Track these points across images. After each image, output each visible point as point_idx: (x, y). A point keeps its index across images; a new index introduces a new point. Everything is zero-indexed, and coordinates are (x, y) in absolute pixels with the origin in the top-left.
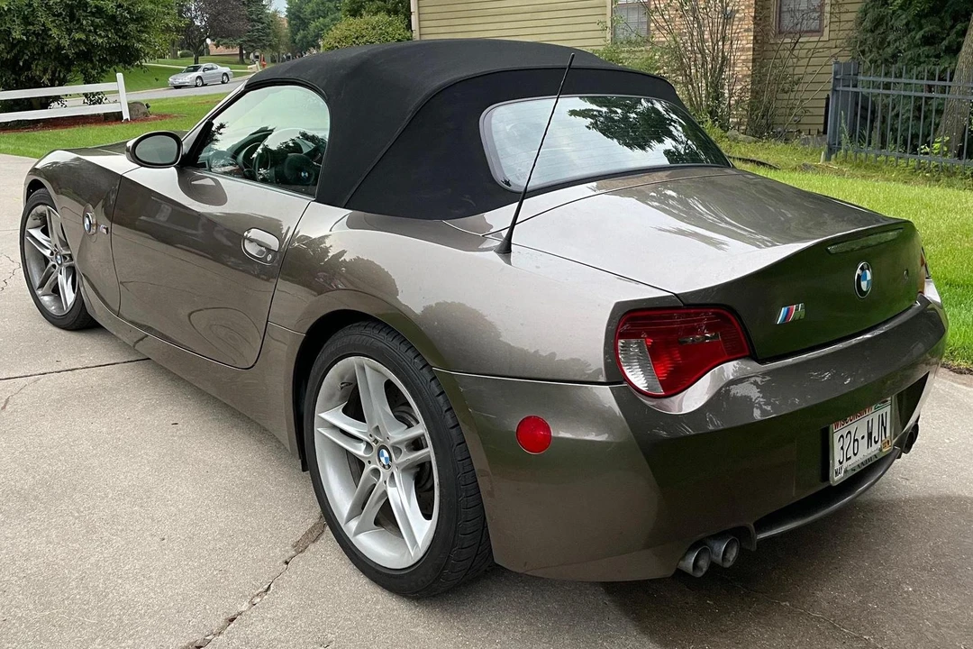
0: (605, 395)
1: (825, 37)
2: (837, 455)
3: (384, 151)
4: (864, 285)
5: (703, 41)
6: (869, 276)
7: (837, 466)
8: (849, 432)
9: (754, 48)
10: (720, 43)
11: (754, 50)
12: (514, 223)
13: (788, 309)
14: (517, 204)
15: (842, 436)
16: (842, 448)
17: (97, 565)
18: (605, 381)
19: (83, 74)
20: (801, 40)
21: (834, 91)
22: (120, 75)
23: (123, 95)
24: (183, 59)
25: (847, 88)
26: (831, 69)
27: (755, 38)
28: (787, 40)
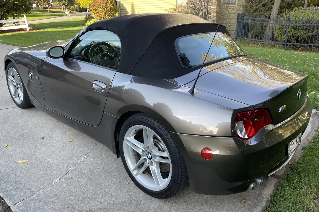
1: (237, 5)
2: (290, 148)
4: (299, 96)
5: (202, 6)
6: (300, 94)
7: (290, 151)
8: (293, 141)
9: (217, 8)
10: (207, 7)
11: (217, 9)
13: (282, 107)
15: (291, 143)
16: (291, 146)
17: (39, 154)
18: (231, 136)
19: (13, 15)
20: (229, 6)
21: (237, 21)
22: (25, 16)
23: (26, 22)
24: (44, 10)
25: (241, 21)
26: (237, 15)
27: (217, 5)
28: (226, 6)
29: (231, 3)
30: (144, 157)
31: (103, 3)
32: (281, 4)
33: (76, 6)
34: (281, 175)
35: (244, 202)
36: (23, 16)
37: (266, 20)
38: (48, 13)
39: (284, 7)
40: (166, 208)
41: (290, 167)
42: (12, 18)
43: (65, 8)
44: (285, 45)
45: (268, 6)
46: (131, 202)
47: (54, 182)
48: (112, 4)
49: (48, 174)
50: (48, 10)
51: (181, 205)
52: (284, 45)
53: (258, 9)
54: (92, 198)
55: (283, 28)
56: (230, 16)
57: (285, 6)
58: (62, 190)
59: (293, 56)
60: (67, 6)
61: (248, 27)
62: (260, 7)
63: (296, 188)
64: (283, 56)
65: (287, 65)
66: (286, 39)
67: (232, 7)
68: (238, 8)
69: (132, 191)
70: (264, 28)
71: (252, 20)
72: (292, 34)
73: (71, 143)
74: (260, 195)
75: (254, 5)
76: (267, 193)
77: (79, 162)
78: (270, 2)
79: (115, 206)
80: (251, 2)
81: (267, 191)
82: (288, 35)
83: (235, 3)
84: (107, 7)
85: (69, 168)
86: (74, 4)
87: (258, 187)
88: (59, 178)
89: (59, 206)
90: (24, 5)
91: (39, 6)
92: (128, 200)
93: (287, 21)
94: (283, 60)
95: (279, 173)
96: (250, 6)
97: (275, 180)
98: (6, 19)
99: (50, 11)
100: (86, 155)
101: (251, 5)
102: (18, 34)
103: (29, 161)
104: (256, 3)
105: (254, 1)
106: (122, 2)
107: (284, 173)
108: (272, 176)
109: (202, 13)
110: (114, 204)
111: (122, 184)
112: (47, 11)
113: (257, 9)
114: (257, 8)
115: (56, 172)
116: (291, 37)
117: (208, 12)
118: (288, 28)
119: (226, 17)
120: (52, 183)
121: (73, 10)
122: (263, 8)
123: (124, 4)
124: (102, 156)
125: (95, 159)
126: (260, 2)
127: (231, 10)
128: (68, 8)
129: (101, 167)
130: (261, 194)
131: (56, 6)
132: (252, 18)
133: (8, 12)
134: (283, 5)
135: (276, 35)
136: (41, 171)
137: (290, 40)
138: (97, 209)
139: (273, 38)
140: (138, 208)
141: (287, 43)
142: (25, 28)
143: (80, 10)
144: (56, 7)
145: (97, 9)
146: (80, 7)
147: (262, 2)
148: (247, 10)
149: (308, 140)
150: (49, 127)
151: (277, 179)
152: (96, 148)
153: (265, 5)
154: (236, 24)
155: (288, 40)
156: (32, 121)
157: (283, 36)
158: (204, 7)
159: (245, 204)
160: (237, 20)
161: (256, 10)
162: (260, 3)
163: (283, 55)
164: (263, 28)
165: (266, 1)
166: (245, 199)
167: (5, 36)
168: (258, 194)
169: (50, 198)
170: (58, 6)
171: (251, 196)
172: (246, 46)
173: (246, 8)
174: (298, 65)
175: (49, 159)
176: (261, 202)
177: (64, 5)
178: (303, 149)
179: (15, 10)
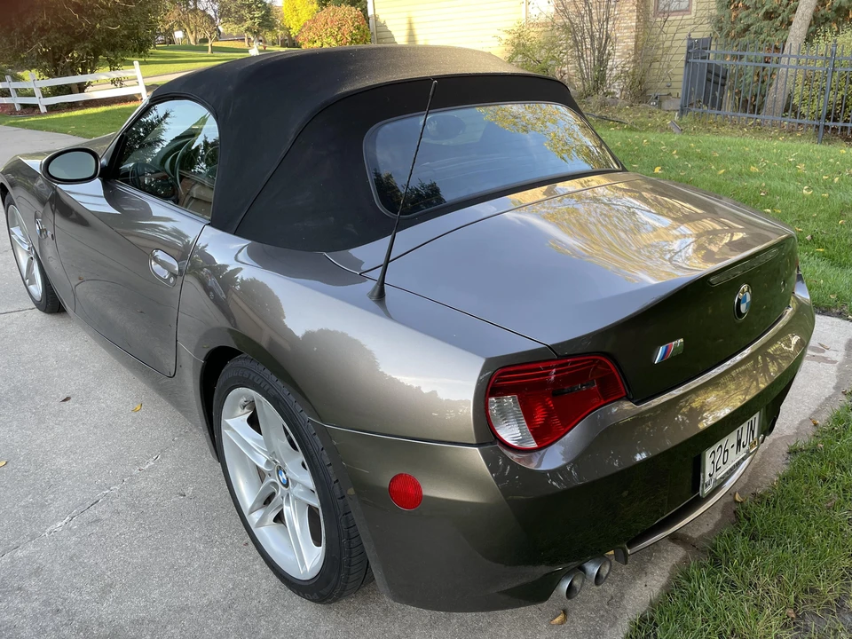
0: (475, 456)
1: (693, 15)
2: (709, 468)
3: (271, 172)
4: (743, 308)
6: (748, 299)
7: (707, 478)
8: (721, 446)
9: (637, 26)
10: (606, 23)
11: (636, 28)
12: (388, 261)
13: (667, 347)
14: (390, 237)
15: (714, 452)
16: (713, 462)
17: (40, 446)
18: (474, 442)
19: (110, 62)
20: (670, 18)
21: (687, 62)
22: (136, 63)
23: (140, 79)
24: (202, 44)
25: (696, 61)
26: (685, 43)
27: (638, 17)
28: (659, 19)
29: (673, 12)
30: (272, 480)
31: (332, 21)
32: (817, 10)
33: (280, 33)
34: (702, 537)
35: (562, 623)
36: (131, 63)
37: (775, 56)
38: (209, 53)
39: (827, 20)
40: (323, 629)
41: (735, 512)
42: (108, 68)
43: (252, 39)
44: (821, 129)
45: (778, 18)
46: (230, 607)
47: (48, 530)
48: (356, 24)
49: (43, 506)
50: (209, 45)
51: (372, 621)
52: (817, 127)
53: (752, 24)
54: (130, 586)
55: (817, 80)
56: (671, 47)
57: (830, 14)
58: (61, 557)
59: (831, 160)
60: (256, 34)
61: (724, 78)
62: (758, 20)
63: (734, 587)
64: (801, 161)
65: (806, 187)
66: (823, 113)
67: (677, 23)
68: (695, 23)
69: (246, 569)
70: (767, 80)
71: (734, 57)
72: (843, 96)
73: (135, 415)
74: (615, 602)
75: (740, 15)
76: (642, 595)
77: (136, 471)
78: (788, 4)
79: (184, 614)
80: (732, 7)
81: (644, 589)
82: (832, 99)
83: (688, 10)
84: (343, 34)
85: (104, 490)
86: (273, 27)
87: (618, 574)
88: (68, 518)
89: (36, 604)
90: (133, 34)
91: (189, 34)
92: (225, 598)
93: (827, 58)
94: (799, 175)
95: (698, 529)
96: (730, 17)
97: (678, 553)
98: (92, 72)
99: (214, 49)
100: (161, 452)
101: (734, 14)
102: (119, 109)
103: (9, 464)
104: (748, 8)
105: (740, 4)
106: (382, 19)
107: (714, 530)
108: (674, 538)
109: (592, 40)
110: (183, 609)
111: (227, 547)
112: (206, 49)
113: (749, 26)
114: (749, 22)
115: (67, 499)
116: (839, 104)
117: (608, 37)
118: (829, 79)
119: (660, 52)
120: (44, 532)
121: (274, 44)
122: (766, 22)
123: (387, 24)
124: (204, 457)
125: (183, 464)
126: (759, 5)
127: (673, 29)
128: (261, 38)
129: (189, 491)
130: (623, 595)
131: (230, 35)
132: (734, 51)
133: (96, 52)
134: (823, 12)
135: (796, 101)
136: (27, 496)
137: (835, 114)
138: (132, 622)
139: (789, 108)
140: (247, 624)
141: (827, 124)
142: (140, 95)
143: (292, 44)
144: (229, 38)
145: (316, 38)
146: (289, 35)
147: (763, 6)
148: (721, 29)
149: (815, 425)
150: (94, 366)
151: (686, 549)
152: (195, 433)
153: (772, 13)
154: (682, 71)
155: (829, 113)
156: (59, 348)
157: (816, 102)
158: (596, 24)
159: (564, 628)
160: (687, 58)
161: (746, 29)
162: (757, 9)
163: (801, 159)
164: (764, 79)
165: (776, 2)
166: (565, 612)
167: (88, 115)
168: (612, 598)
169: (22, 578)
170: (235, 34)
171: (588, 602)
172: (709, 130)
173: (718, 24)
174: (838, 187)
175: (61, 461)
176: (613, 625)
177: (251, 31)
178: (793, 452)
179: (113, 48)
